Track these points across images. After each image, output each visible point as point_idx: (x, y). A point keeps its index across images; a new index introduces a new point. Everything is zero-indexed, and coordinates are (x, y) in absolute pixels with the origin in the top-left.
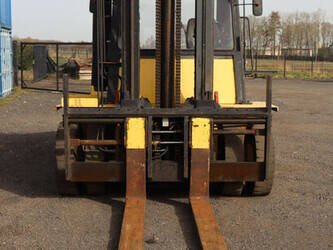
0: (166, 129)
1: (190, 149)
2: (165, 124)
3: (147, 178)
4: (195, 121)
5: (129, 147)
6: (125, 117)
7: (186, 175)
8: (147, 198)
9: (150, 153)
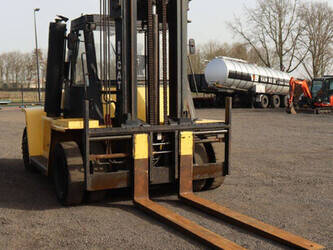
0: (160, 141)
1: (179, 156)
2: (159, 137)
3: (150, 182)
4: (183, 134)
5: (136, 158)
6: (133, 134)
7: (176, 176)
8: (150, 198)
9: (151, 162)
